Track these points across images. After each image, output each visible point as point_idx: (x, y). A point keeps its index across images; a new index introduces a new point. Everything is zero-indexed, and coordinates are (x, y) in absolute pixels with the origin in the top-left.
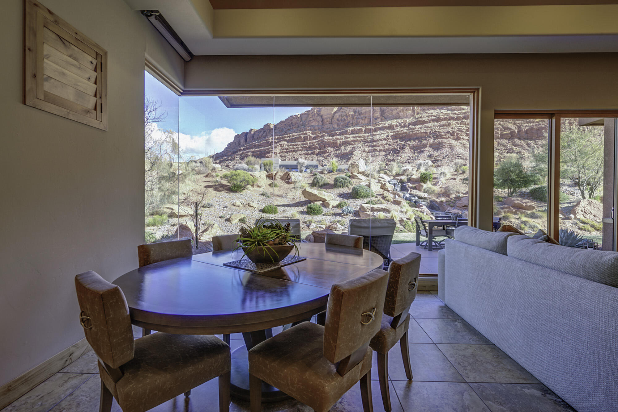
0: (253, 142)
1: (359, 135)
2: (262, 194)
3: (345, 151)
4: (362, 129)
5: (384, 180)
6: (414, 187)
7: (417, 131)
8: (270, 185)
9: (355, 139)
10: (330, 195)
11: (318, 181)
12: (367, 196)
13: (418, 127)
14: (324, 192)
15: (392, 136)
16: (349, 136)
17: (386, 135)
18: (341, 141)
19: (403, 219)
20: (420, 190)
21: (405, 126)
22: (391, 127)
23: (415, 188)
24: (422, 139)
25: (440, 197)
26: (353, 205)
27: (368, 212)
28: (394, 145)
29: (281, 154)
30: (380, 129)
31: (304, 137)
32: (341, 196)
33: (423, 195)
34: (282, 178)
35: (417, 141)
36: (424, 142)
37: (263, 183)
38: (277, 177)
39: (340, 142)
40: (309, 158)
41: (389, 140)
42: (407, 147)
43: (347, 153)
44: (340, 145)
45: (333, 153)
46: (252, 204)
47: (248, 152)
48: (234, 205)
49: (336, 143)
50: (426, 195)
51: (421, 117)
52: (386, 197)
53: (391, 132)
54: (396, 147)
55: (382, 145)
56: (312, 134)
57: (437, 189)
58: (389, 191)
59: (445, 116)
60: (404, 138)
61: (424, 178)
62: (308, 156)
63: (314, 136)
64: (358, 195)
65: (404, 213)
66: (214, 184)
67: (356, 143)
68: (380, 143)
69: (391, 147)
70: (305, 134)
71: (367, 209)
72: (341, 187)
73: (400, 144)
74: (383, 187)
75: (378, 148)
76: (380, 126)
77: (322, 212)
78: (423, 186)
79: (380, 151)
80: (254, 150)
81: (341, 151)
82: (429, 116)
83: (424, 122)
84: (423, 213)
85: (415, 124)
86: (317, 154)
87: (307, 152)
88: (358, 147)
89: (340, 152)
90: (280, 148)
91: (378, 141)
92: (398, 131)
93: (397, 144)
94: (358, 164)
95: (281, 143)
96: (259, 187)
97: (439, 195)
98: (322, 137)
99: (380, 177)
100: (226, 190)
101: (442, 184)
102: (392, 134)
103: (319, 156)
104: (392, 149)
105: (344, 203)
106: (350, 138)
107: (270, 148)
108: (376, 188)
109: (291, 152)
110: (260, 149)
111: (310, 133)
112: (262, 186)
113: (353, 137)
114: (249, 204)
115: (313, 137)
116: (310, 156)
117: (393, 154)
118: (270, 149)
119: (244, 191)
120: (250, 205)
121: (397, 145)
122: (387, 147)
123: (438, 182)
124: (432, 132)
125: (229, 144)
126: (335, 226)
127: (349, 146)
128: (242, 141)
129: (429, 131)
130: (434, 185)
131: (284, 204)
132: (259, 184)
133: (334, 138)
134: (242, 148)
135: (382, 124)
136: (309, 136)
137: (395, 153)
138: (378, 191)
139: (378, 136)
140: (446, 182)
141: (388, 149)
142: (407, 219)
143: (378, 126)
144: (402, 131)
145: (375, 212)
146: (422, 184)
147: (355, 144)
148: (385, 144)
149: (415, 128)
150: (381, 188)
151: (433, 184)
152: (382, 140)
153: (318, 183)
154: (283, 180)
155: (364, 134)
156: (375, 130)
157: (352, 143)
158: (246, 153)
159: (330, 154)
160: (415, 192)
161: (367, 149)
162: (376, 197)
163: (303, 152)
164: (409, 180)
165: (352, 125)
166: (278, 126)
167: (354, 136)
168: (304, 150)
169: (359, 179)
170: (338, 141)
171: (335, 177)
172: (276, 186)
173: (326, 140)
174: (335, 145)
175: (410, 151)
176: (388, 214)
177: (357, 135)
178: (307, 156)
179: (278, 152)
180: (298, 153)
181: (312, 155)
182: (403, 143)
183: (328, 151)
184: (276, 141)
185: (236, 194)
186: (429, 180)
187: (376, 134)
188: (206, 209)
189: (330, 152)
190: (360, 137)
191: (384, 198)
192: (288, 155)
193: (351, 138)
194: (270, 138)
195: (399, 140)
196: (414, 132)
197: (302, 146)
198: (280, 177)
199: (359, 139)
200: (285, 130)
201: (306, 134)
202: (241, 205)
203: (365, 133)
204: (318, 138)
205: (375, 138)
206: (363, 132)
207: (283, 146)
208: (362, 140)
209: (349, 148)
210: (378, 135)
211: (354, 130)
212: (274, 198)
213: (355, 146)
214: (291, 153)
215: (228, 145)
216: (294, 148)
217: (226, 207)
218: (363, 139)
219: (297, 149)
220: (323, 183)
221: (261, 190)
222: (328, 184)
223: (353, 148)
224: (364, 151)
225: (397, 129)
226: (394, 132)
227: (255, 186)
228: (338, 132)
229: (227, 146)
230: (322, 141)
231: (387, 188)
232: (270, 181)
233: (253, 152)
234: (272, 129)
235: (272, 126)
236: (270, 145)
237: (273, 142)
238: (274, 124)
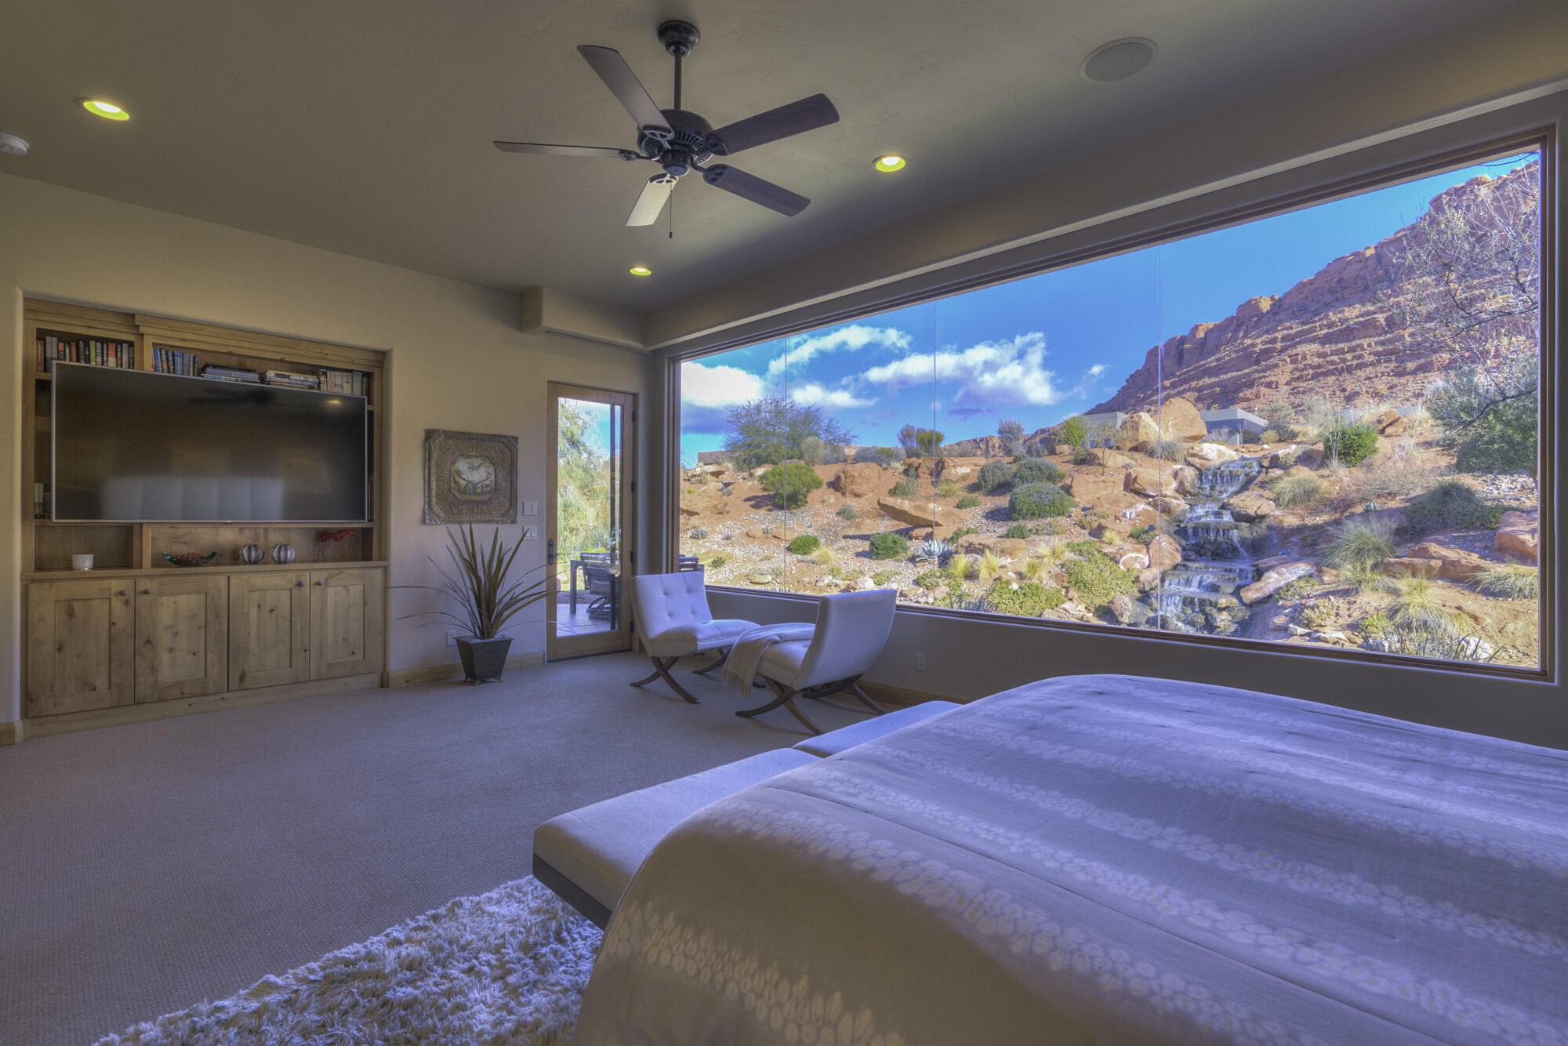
0: (1203, 360)
14: (932, 506)
29: (1294, 384)
31: (1387, 319)
40: (1405, 385)
62: (1403, 380)
80: (1201, 383)
90: (1290, 367)
94: (1136, 420)
95: (1294, 352)
96: (856, 495)
100: (773, 504)
107: (1256, 371)
109: (1334, 374)
110: (1223, 377)
118: (1257, 375)
125: (1132, 376)
128: (1169, 363)
132: (856, 490)
134: (1167, 383)
158: (1177, 394)
163: (1383, 370)
166: (1288, 301)
168: (1388, 361)
178: (1396, 380)
179: (1283, 378)
180: (1362, 374)
184: (1279, 345)
185: (779, 513)
192: (1321, 383)
194: (1258, 341)
197: (1380, 349)
207: (1304, 358)
214: (1331, 379)
215: (1127, 381)
216: (1344, 361)
219: (1355, 362)
221: (852, 503)
229: (1125, 384)
233: (1199, 390)
234: (1268, 312)
235: (1265, 305)
236: (1257, 362)
237: (1267, 353)
238: (1272, 298)
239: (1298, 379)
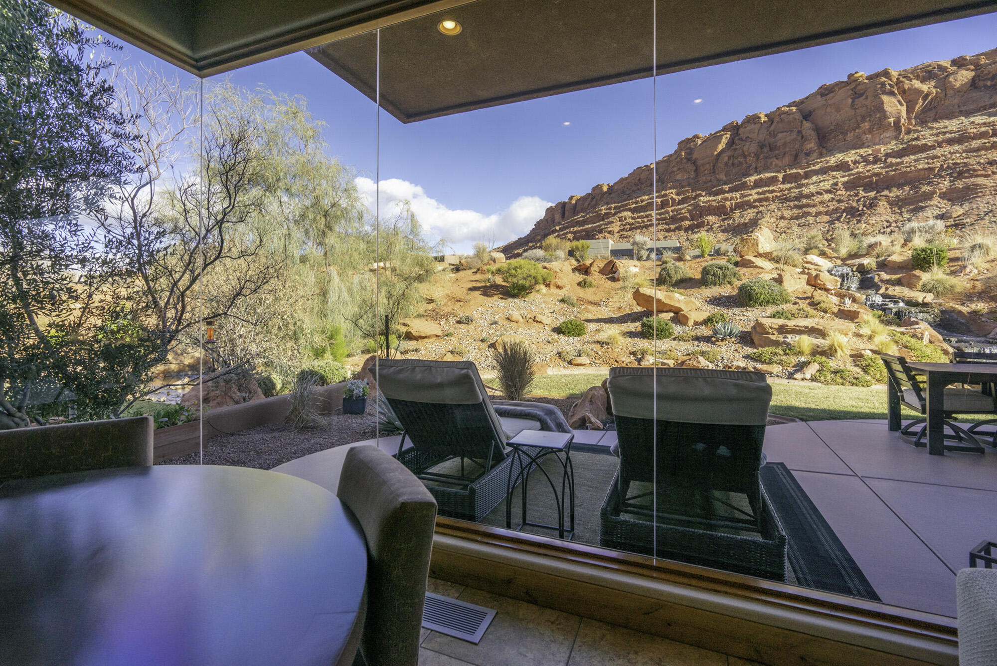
0: (575, 216)
1: (771, 188)
2: (563, 301)
3: (742, 221)
4: (777, 177)
5: (816, 267)
6: (896, 280)
7: (907, 167)
8: (579, 284)
9: (762, 196)
10: (691, 301)
11: (668, 274)
12: (774, 302)
13: (906, 159)
14: (677, 295)
15: (844, 184)
16: (749, 192)
17: (831, 182)
18: (733, 202)
19: (863, 352)
20: (911, 286)
21: (876, 161)
22: (842, 167)
23: (899, 283)
24: (921, 184)
25: (972, 301)
26: (740, 320)
27: (773, 334)
28: (849, 200)
29: (621, 233)
30: (816, 172)
31: (661, 202)
32: (715, 301)
33: (919, 297)
34: (602, 272)
35: (907, 188)
36: (926, 188)
37: (566, 281)
38: (592, 269)
39: (732, 204)
40: (671, 237)
41: (839, 192)
42: (881, 203)
43: (746, 224)
44: (732, 210)
45: (717, 225)
46: (539, 317)
47: (567, 233)
48: (509, 319)
49: (724, 206)
50: (929, 298)
51: (917, 139)
52: (819, 303)
53: (844, 176)
54: (854, 204)
55: (822, 203)
56: (677, 194)
57: (961, 283)
58: (827, 290)
59: (983, 129)
60: (874, 186)
61: (922, 261)
62: (670, 234)
63: (680, 198)
64: (751, 299)
65: (866, 339)
66: (483, 284)
67: (765, 203)
68: (817, 199)
69: (843, 206)
70: (663, 196)
71: (771, 328)
72: (715, 284)
73: (864, 197)
74: (814, 282)
75: (813, 210)
76: (817, 167)
77: (671, 334)
78: (919, 278)
79: (818, 214)
80: (575, 229)
81: (734, 220)
82: (937, 135)
83: (925, 148)
84: (921, 339)
85: (900, 154)
86: (686, 230)
87: (667, 227)
88: (768, 211)
89: (731, 222)
90: (619, 223)
91: (813, 195)
92: (858, 173)
93: (856, 198)
94: (755, 237)
95: (620, 215)
96: (558, 287)
97: (967, 297)
98: (695, 198)
99: (807, 263)
100: (500, 294)
101: (975, 271)
102: (846, 179)
103: (690, 232)
104: (846, 208)
105: (719, 317)
106: (751, 195)
107: (603, 224)
108: (795, 284)
109: (639, 229)
110: (586, 227)
111: (672, 193)
112: (564, 286)
113: (759, 193)
114: (535, 317)
115: (679, 200)
116: (673, 233)
117: (849, 218)
118: (603, 227)
119: (531, 296)
120: (536, 319)
121: (858, 201)
122: (832, 206)
123: (965, 267)
124: (945, 166)
125: (538, 222)
126: (695, 363)
127: (749, 211)
128: (558, 217)
129: (938, 165)
130: (953, 273)
131: (600, 317)
132: (559, 283)
133: (719, 197)
134: (557, 228)
135: (821, 162)
136: (672, 198)
137: (853, 216)
138: (801, 290)
139: (811, 186)
140: (988, 265)
141: (836, 210)
142: (874, 352)
143: (813, 168)
144: (868, 171)
145: (788, 336)
146: (917, 272)
147: (761, 206)
148: (829, 201)
149: (902, 163)
150: (809, 283)
151: (948, 271)
152: (821, 194)
153: (670, 277)
154: (603, 274)
155: (781, 186)
156: (807, 176)
157: (757, 204)
158: (563, 235)
159: (712, 228)
160: (896, 291)
161: (787, 213)
162: (795, 303)
163: (661, 228)
164: (883, 266)
165: (756, 172)
166: (616, 187)
167: (760, 190)
168: (662, 224)
169: (756, 267)
170: (728, 203)
171: (704, 264)
172: (591, 285)
173: (703, 203)
174: (720, 211)
175: (890, 210)
176: (822, 341)
177: (766, 189)
178: (667, 234)
179: (616, 229)
180: (651, 229)
181: (677, 232)
182: (872, 194)
183: (708, 222)
184: (613, 211)
185: (517, 300)
186: (938, 264)
187: (808, 184)
188: (462, 326)
189: (711, 223)
190: (772, 191)
191: (814, 304)
192: (633, 234)
193: (754, 195)
194: (603, 208)
195: (863, 190)
196: (900, 169)
197: (659, 217)
198: (598, 270)
199: (770, 195)
200: (628, 192)
201: (665, 195)
202: (521, 320)
203: (783, 183)
204: (688, 200)
205: (806, 191)
206: (779, 181)
207: (625, 219)
208: (776, 196)
209: (750, 214)
210: (812, 184)
211: (761, 179)
212: (583, 307)
213: (761, 209)
214: (638, 231)
215: (535, 225)
216: (643, 222)
217: (496, 323)
218: (778, 194)
219: (648, 223)
220: (679, 278)
221: (561, 293)
222: (691, 279)
223: (757, 213)
224: (782, 218)
225: (857, 168)
226: (849, 175)
227: (551, 286)
228: (726, 188)
229: (534, 227)
230: (696, 206)
231: (824, 284)
232: (579, 277)
233: (574, 233)
234: (606, 193)
235: (605, 189)
236: (603, 220)
237: (607, 215)
238: (608, 185)
239: (623, 230)
